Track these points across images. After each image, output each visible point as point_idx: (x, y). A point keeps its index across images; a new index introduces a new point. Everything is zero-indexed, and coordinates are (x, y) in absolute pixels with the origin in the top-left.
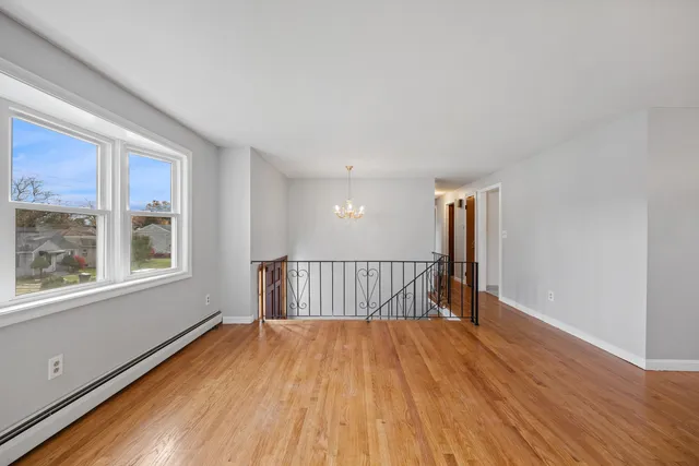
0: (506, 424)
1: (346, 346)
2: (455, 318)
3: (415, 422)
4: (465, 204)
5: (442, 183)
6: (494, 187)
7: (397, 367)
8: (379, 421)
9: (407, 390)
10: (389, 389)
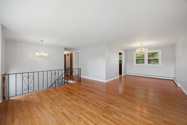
0: (99, 95)
1: (56, 95)
2: (74, 82)
3: (87, 102)
4: (69, 55)
5: (66, 49)
6: (78, 52)
7: (74, 95)
8: (81, 105)
9: (80, 98)
10: (77, 99)
